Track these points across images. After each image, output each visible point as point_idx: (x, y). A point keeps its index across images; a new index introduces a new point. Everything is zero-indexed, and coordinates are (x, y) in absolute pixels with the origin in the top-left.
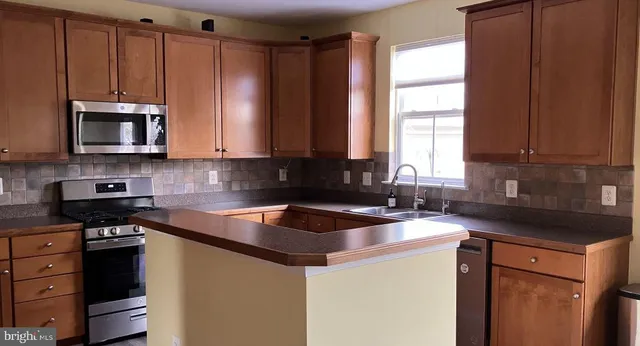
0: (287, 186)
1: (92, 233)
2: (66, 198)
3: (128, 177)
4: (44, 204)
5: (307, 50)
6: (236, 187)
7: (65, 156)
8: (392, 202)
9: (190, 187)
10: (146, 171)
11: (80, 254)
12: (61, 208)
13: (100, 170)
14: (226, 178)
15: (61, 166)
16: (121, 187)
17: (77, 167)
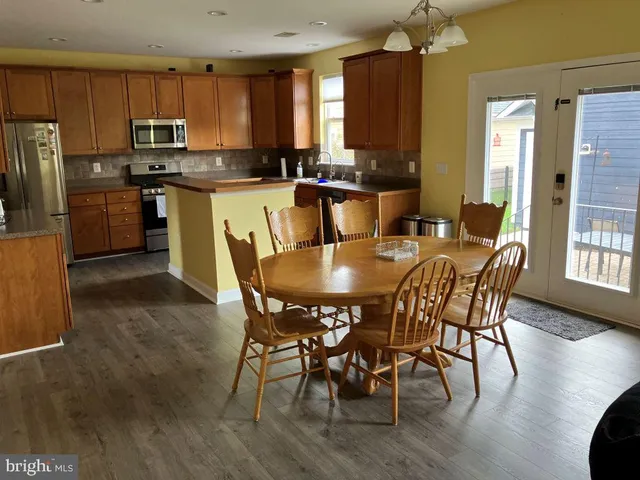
0: (269, 166)
1: (146, 191)
2: (133, 173)
3: (166, 161)
4: (121, 177)
5: (272, 78)
6: (234, 168)
7: (131, 150)
8: (319, 175)
9: (204, 168)
10: (177, 158)
11: (140, 203)
12: (131, 179)
13: (151, 157)
14: (227, 161)
15: (129, 156)
16: (162, 167)
17: (138, 156)
